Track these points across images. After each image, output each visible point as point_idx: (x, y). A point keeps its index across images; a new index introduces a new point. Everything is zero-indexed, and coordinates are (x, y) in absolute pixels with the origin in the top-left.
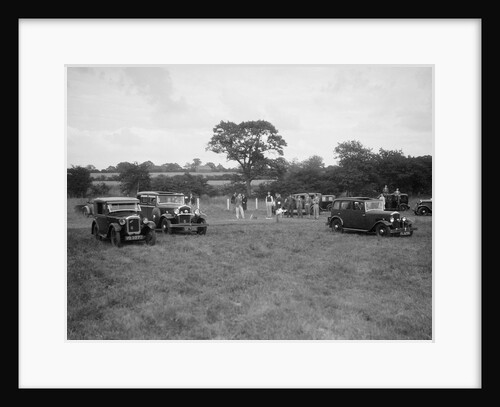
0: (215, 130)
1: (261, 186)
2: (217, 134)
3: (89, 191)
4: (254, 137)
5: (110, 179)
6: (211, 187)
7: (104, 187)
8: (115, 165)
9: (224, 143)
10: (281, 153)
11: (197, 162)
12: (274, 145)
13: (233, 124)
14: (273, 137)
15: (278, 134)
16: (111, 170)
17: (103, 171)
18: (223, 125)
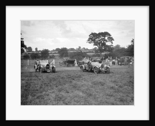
0: (90, 36)
1: (105, 55)
2: (90, 37)
3: (49, 57)
4: (103, 37)
5: (54, 53)
6: (88, 55)
7: (53, 56)
8: (55, 49)
9: (92, 40)
10: (112, 43)
11: (80, 47)
12: (110, 40)
13: (96, 34)
14: (110, 38)
15: (111, 36)
16: (54, 51)
17: (51, 51)
18: (92, 34)
